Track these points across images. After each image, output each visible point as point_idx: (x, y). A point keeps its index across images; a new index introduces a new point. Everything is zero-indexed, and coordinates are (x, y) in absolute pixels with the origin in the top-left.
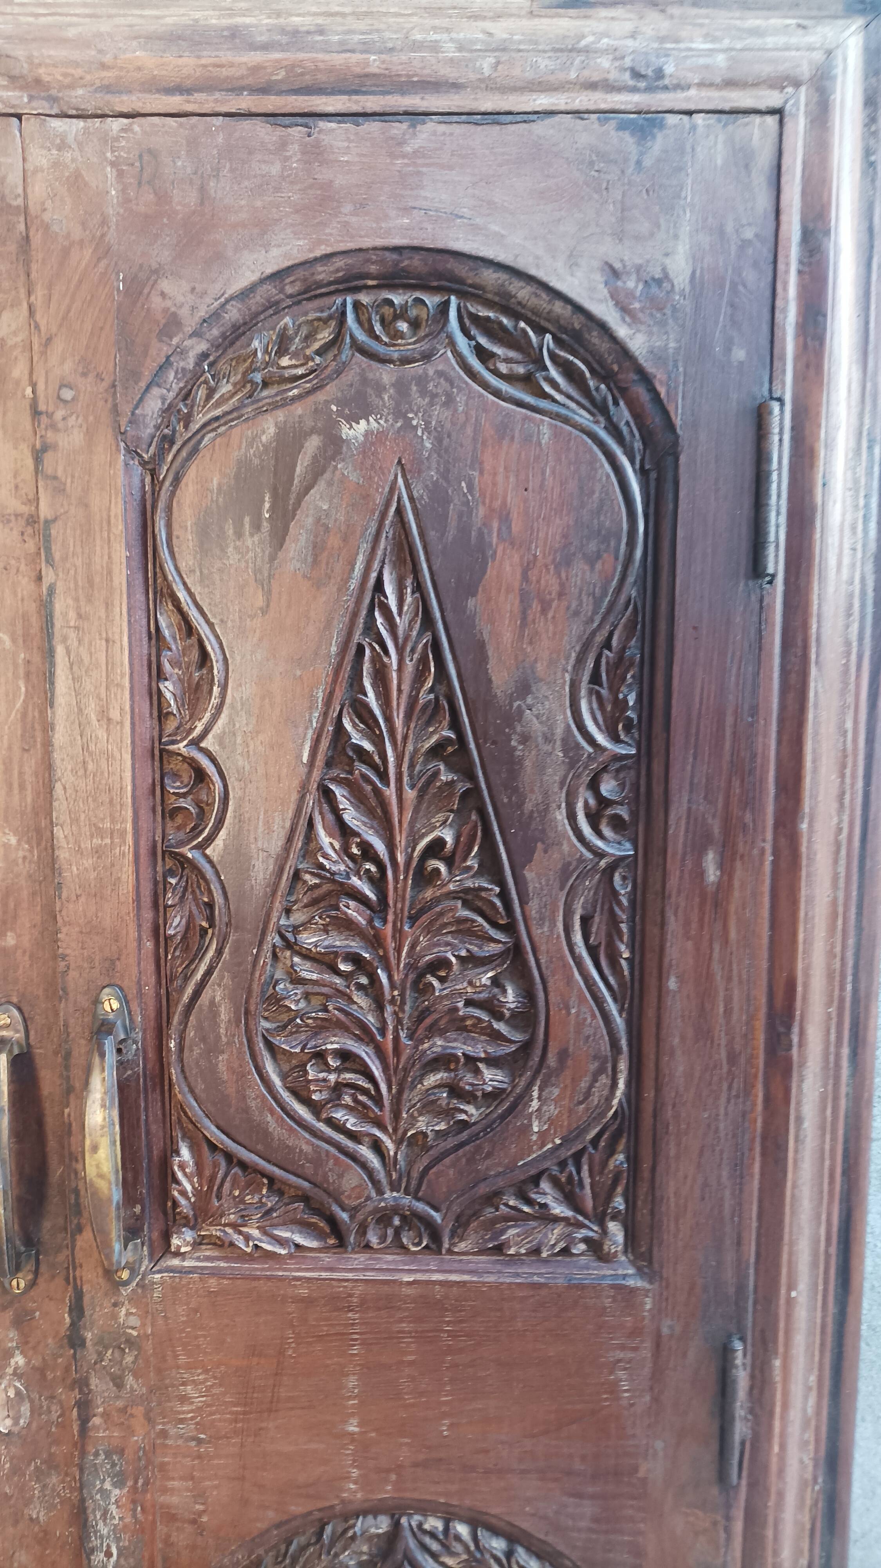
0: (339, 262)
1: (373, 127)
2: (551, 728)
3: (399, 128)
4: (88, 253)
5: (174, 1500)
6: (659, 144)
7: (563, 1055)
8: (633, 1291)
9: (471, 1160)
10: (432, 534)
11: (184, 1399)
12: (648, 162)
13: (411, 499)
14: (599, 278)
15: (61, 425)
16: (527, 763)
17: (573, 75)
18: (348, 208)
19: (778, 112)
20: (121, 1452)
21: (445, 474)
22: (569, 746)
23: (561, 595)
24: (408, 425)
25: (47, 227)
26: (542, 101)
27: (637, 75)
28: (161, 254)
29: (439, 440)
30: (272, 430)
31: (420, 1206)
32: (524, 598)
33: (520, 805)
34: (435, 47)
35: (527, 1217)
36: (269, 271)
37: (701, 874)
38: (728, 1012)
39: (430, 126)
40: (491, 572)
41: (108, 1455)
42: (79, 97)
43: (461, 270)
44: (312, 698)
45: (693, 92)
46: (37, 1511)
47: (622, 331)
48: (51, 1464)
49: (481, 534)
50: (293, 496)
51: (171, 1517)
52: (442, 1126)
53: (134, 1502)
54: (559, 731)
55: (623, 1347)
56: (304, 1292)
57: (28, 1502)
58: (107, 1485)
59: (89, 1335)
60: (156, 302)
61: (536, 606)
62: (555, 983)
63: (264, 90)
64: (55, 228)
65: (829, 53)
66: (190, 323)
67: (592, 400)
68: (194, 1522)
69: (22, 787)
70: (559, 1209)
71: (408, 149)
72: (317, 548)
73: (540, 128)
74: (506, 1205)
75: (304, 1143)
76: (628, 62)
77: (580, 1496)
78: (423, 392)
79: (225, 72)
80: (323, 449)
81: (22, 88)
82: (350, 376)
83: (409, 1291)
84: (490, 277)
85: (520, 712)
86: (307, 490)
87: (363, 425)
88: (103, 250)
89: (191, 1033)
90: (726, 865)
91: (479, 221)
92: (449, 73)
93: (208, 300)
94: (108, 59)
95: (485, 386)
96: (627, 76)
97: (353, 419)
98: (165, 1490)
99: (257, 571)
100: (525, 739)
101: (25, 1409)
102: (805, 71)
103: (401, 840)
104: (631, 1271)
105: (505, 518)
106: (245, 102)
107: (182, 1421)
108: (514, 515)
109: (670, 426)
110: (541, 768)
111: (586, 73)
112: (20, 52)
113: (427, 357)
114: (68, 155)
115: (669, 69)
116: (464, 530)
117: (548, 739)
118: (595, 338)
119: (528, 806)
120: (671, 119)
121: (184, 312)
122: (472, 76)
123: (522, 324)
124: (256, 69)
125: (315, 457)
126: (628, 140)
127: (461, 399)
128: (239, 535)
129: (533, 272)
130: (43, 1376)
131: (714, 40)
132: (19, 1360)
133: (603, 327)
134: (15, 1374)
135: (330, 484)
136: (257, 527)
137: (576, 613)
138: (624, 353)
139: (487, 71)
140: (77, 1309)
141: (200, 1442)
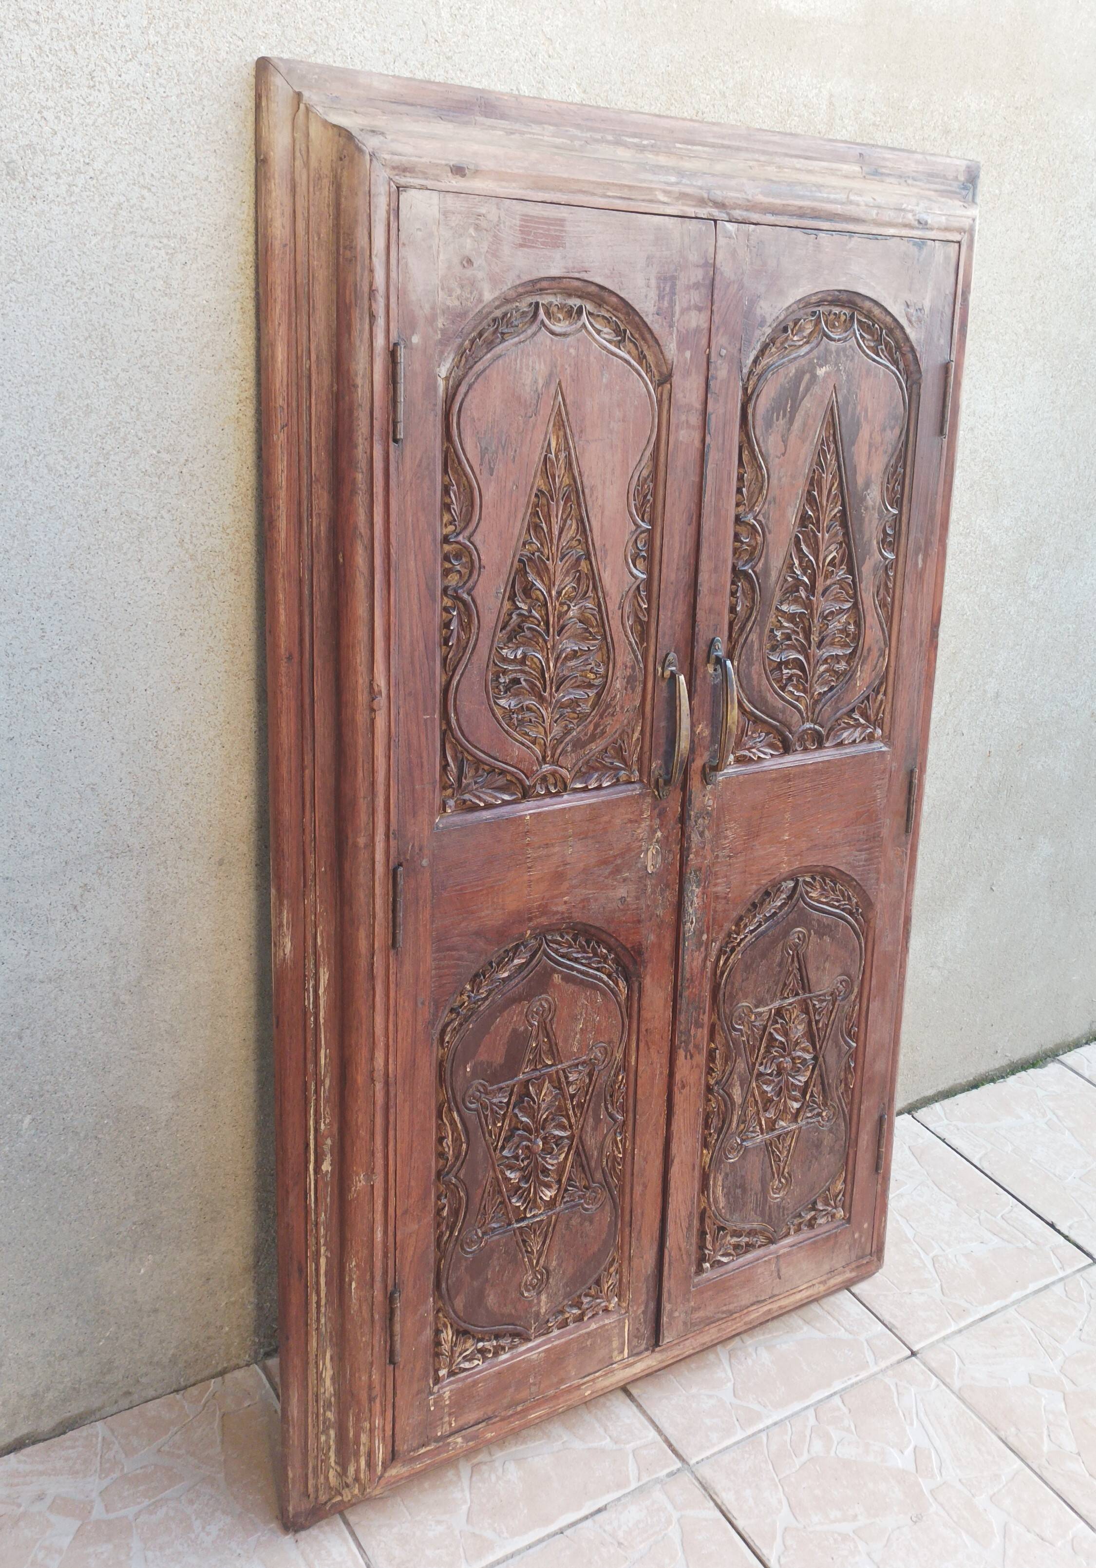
0: (820, 296)
1: (836, 236)
2: (875, 503)
3: (845, 238)
4: (736, 286)
5: (719, 889)
6: (925, 251)
7: (869, 650)
8: (884, 752)
9: (836, 703)
10: (843, 418)
11: (726, 837)
12: (921, 259)
13: (837, 402)
14: (903, 307)
15: (719, 367)
16: (867, 519)
17: (900, 221)
18: (826, 272)
19: (959, 242)
20: (700, 869)
21: (848, 392)
22: (880, 513)
23: (882, 444)
24: (839, 370)
25: (722, 274)
26: (891, 231)
27: (920, 223)
28: (762, 289)
29: (848, 376)
30: (794, 371)
31: (817, 727)
32: (870, 445)
33: (863, 537)
34: (858, 205)
35: (853, 726)
36: (798, 298)
37: (916, 564)
38: (921, 623)
39: (856, 239)
40: (860, 435)
41: (695, 872)
42: (737, 214)
43: (858, 301)
44: (797, 494)
45: (934, 232)
46: (660, 912)
47: (908, 330)
48: (667, 886)
49: (858, 417)
50: (798, 401)
51: (717, 897)
52: (826, 689)
53: (703, 894)
54: (877, 504)
55: (879, 779)
56: (774, 775)
57: (656, 907)
58: (694, 888)
59: (692, 813)
60: (758, 309)
61: (874, 450)
62: (868, 618)
63: (801, 216)
64: (725, 274)
65: (974, 220)
66: (769, 320)
67: (893, 358)
68: (725, 898)
69: (686, 542)
70: (862, 721)
71: (848, 247)
72: (805, 424)
73: (892, 242)
74: (844, 722)
75: (780, 704)
76: (917, 217)
77: (861, 851)
78: (845, 355)
79: (790, 208)
80: (810, 379)
81: (717, 207)
82: (822, 347)
83: (811, 767)
84: (868, 304)
85: (865, 496)
86: (804, 397)
87: (824, 369)
88: (741, 287)
89: (743, 657)
90: (924, 561)
91: (868, 281)
92: (863, 216)
93: (776, 310)
94: (750, 198)
95: (864, 352)
96: (916, 223)
97: (821, 366)
98: (716, 885)
99: (782, 437)
100: (866, 509)
101: (659, 859)
102: (967, 227)
103: (821, 558)
104: (882, 745)
105: (866, 411)
106: (795, 222)
107: (724, 848)
108: (869, 410)
109: (919, 371)
110: (870, 521)
111: (905, 220)
112: (718, 192)
113: (845, 340)
114: (732, 241)
115: (929, 222)
116: (853, 415)
117: (874, 509)
118: (898, 332)
119: (865, 539)
120: (929, 242)
121: (767, 316)
122: (870, 218)
123: (876, 326)
124: (801, 208)
125: (807, 384)
126: (916, 249)
127: (856, 358)
128: (777, 420)
129: (883, 304)
130: (668, 840)
131: (942, 210)
132: (659, 834)
133: (902, 328)
134: (657, 842)
135: (811, 395)
136: (784, 416)
137: (886, 452)
138: (907, 339)
139: (875, 217)
140: (685, 803)
141: (730, 857)
